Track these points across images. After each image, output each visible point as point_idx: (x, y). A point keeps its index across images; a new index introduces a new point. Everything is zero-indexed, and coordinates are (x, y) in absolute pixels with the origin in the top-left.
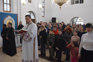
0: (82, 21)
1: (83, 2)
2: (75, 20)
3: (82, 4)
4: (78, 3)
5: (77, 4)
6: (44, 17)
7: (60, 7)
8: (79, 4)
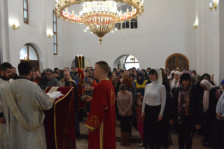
0: (136, 61)
1: (136, 27)
2: (122, 60)
3: (134, 29)
4: (128, 27)
5: (126, 29)
6: (56, 54)
7: (99, 38)
8: (130, 29)
